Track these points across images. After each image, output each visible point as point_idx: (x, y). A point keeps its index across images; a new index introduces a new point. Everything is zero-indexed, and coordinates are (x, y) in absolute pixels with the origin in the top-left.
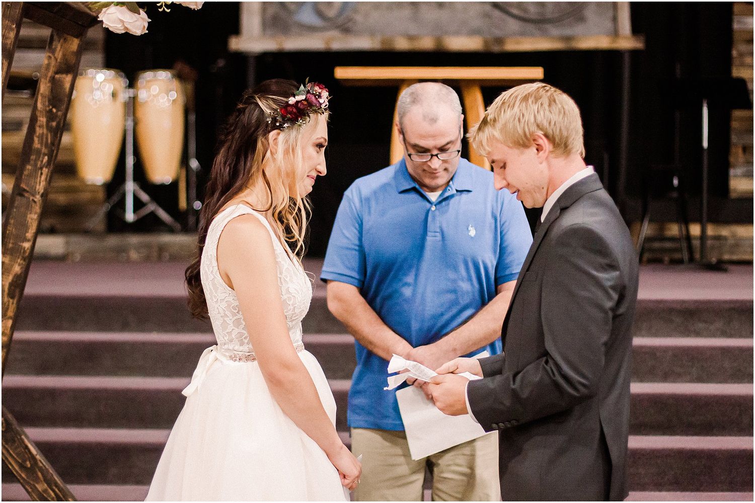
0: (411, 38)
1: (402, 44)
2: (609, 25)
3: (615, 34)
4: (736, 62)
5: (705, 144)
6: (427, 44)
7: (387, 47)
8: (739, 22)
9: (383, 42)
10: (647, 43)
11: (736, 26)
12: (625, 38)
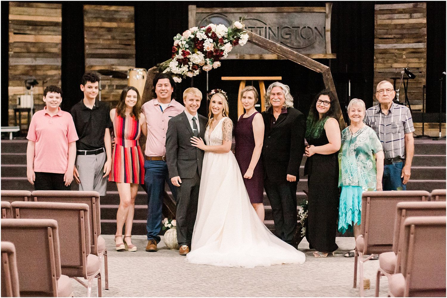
0: (251, 55)
1: (247, 57)
2: (323, 50)
3: (326, 53)
4: (375, 61)
5: (350, 95)
6: (257, 57)
7: (242, 58)
8: (376, 46)
9: (240, 57)
10: (337, 56)
11: (375, 47)
12: (330, 54)
